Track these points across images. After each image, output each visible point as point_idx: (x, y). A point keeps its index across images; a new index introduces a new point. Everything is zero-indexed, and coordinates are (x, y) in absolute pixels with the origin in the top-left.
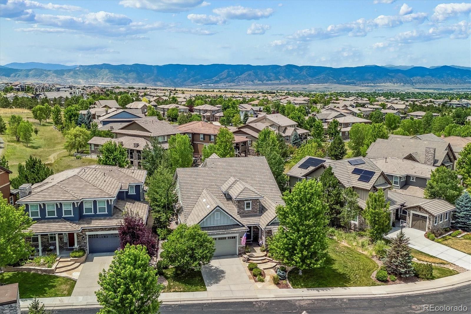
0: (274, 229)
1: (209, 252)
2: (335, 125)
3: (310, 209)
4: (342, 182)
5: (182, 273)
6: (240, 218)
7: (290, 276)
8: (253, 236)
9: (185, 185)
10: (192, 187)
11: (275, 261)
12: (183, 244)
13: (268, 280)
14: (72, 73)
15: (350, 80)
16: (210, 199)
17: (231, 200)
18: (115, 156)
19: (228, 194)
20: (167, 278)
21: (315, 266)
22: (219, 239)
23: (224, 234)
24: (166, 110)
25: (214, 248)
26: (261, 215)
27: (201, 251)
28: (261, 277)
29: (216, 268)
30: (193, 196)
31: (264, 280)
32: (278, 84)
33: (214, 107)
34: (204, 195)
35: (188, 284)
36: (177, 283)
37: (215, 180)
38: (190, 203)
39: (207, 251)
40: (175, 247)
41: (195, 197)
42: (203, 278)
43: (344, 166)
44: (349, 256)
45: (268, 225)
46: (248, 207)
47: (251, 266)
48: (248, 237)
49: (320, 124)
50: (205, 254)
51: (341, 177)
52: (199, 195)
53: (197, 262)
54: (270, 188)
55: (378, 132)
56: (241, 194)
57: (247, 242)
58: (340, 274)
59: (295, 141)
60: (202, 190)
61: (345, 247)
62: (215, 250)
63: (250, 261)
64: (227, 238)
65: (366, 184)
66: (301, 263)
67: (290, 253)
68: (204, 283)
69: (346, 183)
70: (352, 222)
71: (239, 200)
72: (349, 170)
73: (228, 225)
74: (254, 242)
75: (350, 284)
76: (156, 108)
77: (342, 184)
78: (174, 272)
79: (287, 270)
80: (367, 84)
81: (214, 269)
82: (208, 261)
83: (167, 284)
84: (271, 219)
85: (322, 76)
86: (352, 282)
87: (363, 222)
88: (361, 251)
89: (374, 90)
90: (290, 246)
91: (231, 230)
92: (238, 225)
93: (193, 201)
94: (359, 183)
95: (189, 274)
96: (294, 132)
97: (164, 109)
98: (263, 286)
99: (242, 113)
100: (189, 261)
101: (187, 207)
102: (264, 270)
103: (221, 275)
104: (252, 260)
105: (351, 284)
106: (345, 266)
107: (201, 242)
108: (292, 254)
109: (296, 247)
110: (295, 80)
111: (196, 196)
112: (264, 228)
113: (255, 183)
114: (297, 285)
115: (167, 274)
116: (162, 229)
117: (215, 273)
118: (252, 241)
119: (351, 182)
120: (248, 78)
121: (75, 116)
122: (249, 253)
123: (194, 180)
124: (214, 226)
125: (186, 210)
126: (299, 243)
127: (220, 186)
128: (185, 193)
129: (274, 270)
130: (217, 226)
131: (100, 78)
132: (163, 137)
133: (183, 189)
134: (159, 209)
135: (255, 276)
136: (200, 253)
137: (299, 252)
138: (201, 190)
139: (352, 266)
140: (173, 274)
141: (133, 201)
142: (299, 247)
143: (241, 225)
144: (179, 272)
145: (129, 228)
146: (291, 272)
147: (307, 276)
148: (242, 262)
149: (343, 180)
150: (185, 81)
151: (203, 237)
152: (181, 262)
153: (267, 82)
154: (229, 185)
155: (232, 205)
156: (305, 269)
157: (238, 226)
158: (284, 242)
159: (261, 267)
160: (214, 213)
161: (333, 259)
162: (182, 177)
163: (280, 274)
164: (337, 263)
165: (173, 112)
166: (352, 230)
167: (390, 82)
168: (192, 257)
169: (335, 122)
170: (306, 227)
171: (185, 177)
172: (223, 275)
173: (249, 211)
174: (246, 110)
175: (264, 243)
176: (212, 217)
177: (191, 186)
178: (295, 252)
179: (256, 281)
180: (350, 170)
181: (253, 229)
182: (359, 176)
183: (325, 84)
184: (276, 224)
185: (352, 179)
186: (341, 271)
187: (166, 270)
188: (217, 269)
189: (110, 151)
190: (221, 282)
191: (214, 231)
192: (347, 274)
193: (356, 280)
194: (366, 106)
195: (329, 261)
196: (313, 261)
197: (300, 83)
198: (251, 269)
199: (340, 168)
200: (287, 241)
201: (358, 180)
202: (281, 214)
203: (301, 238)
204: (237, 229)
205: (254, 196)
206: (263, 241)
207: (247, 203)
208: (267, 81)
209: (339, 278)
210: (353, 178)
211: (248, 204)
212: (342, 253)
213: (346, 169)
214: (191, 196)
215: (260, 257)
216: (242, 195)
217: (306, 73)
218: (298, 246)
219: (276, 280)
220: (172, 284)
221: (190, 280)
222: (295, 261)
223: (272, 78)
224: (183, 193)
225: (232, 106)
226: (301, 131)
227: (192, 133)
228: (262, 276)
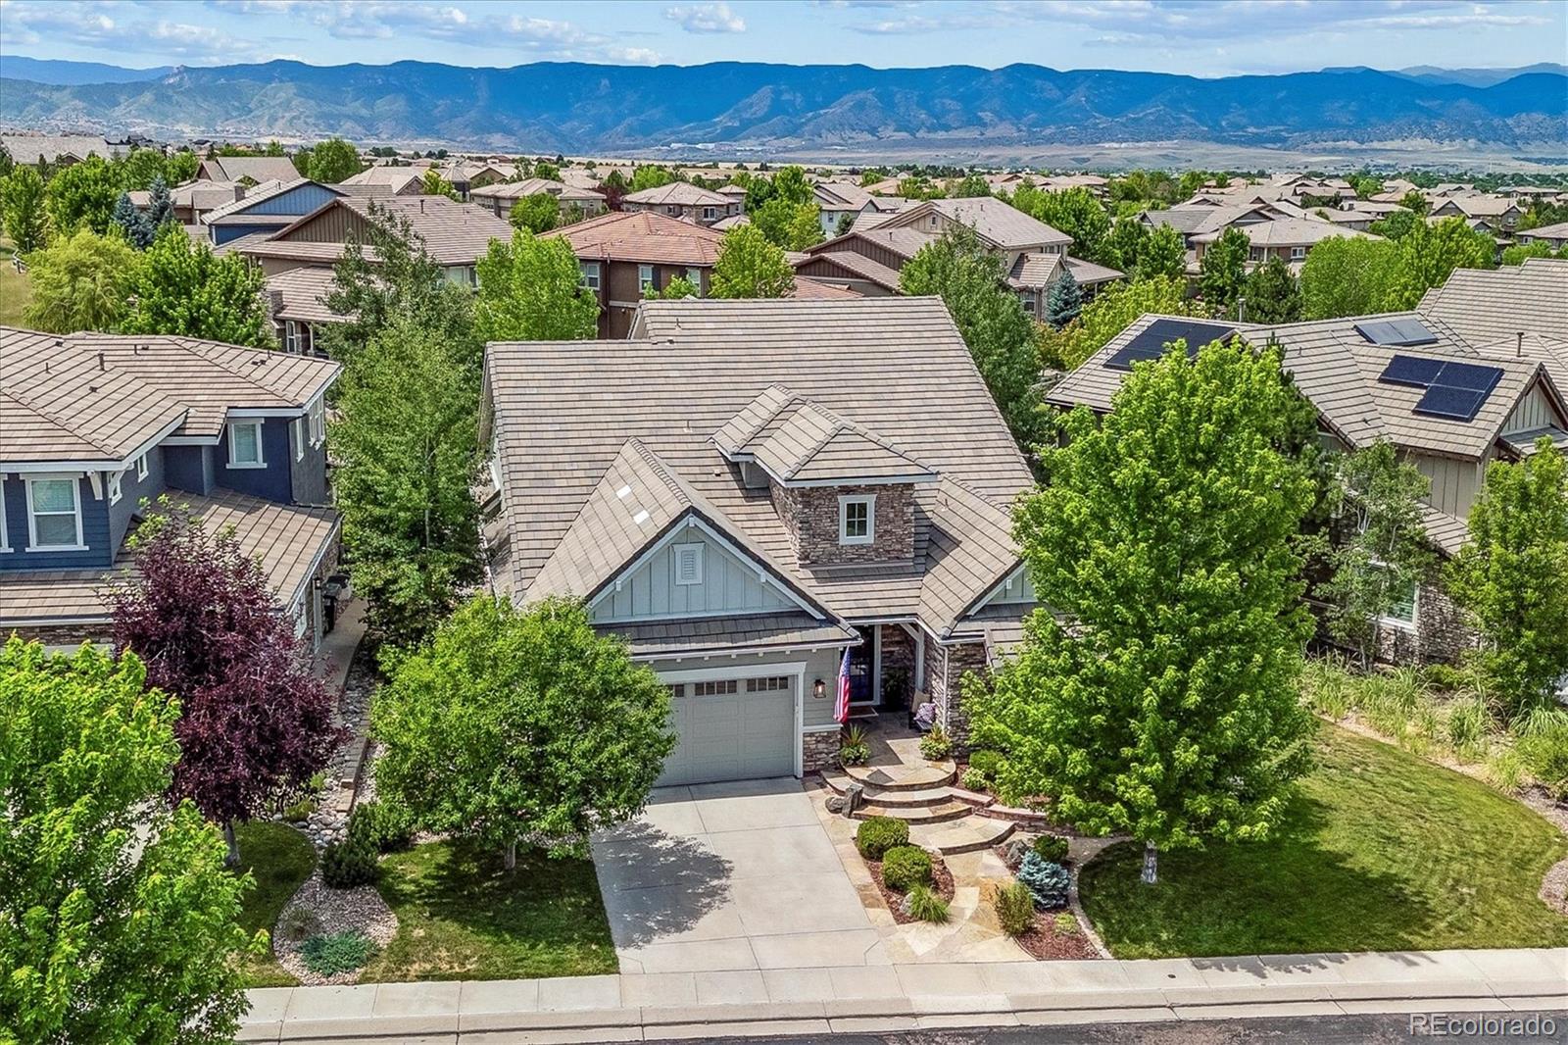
0: (998, 636)
1: (633, 750)
2: (1234, 254)
3: (1213, 505)
4: (1337, 422)
5: (485, 874)
6: (814, 582)
7: (1092, 887)
8: (884, 682)
9: (526, 420)
10: (561, 435)
11: (1006, 809)
12: (483, 707)
13: (968, 913)
14: (147, 97)
15: (1264, 126)
16: (653, 481)
17: (770, 497)
18: (199, 307)
19: (753, 467)
20: (394, 899)
21: (1244, 830)
22: (700, 688)
23: (727, 662)
24: (508, 204)
25: (665, 733)
26: (927, 571)
27: (587, 744)
28: (928, 892)
29: (679, 843)
30: (568, 474)
31: (948, 910)
32: (975, 143)
33: (711, 194)
34: (624, 469)
35: (512, 931)
36: (452, 927)
37: (687, 402)
38: (547, 509)
39: (624, 745)
40: (436, 718)
41: (576, 482)
42: (605, 897)
43: (1340, 348)
44: (1396, 785)
45: (963, 617)
46: (857, 525)
47: (875, 835)
48: (859, 689)
49: (1168, 242)
50: (613, 760)
51: (1331, 396)
52: (601, 473)
53: (563, 808)
54: (973, 445)
55: (1441, 255)
56: (821, 456)
57: (852, 711)
58: (1363, 881)
59: (1062, 310)
60: (616, 449)
61: (1364, 742)
62: (669, 741)
63: (869, 810)
64: (742, 688)
65: (1460, 428)
66: (1160, 814)
67: (1094, 757)
68: (608, 930)
69: (1356, 427)
70: (1388, 622)
71: (808, 485)
72: (1362, 366)
73: (750, 618)
74: (889, 715)
75: (1431, 933)
76: (464, 195)
77: (1337, 432)
78: (440, 867)
79: (1071, 855)
80: (1330, 144)
81: (670, 852)
82: (629, 800)
83: (393, 932)
84: (979, 587)
85: (1150, 111)
86: (1442, 925)
87: (1444, 620)
88: (1450, 763)
89: (1359, 167)
90: (1098, 719)
91: (765, 641)
92: (803, 614)
93: (566, 499)
94: (1423, 425)
95: (524, 879)
96: (1060, 274)
97: (497, 198)
98: (943, 943)
99: (831, 219)
100: (514, 798)
101: (534, 526)
102: (945, 858)
103: (703, 882)
104: (878, 803)
105: (1437, 934)
106: (1389, 838)
107: (590, 695)
108: (1105, 764)
109: (1133, 723)
110: (1045, 125)
111: (581, 474)
112: (942, 632)
113: (895, 418)
114: (1137, 940)
115: (401, 878)
116: (404, 648)
117: (670, 871)
118: (877, 708)
119: (1378, 423)
120: (853, 120)
121: (97, 205)
122: (863, 765)
123: (577, 397)
124: (673, 622)
125: (522, 545)
126: (1149, 699)
127: (709, 431)
128: (525, 459)
129: (1003, 856)
130: (687, 621)
131: (261, 117)
132: (467, 273)
133: (515, 443)
134: (386, 541)
135: (895, 886)
136: (584, 755)
137: (1149, 752)
138: (609, 449)
139: (1423, 838)
140: (434, 878)
141: (253, 502)
142: (1149, 722)
143: (819, 616)
144: (471, 867)
145: (165, 613)
146: (1092, 869)
147: (1184, 888)
148: (825, 815)
149: (1340, 412)
150: (602, 128)
151: (599, 665)
152: (470, 808)
153: (932, 136)
154: (758, 422)
155: (771, 523)
156: (1180, 850)
157: (801, 622)
158: (1065, 693)
159: (931, 839)
160: (670, 547)
161: (1316, 803)
162: (512, 384)
163: (1038, 876)
164: (1339, 819)
165: (536, 210)
166: (1386, 662)
167: (1425, 136)
168: (535, 777)
169: (1232, 240)
170: (1190, 611)
171: (531, 383)
172: (715, 882)
173: (862, 546)
174: (847, 207)
175: (943, 714)
176: (660, 575)
177: (557, 427)
178: (1126, 751)
179: (901, 919)
180: (1371, 368)
181: (883, 644)
182: (1418, 395)
183: (1166, 143)
184: (1006, 613)
185: (1385, 410)
186: (1368, 860)
187: (396, 858)
188: (684, 853)
189: (175, 284)
190: (701, 921)
191: (673, 647)
192: (1406, 881)
193: (1462, 910)
194: (1346, 204)
195: (1302, 814)
196: (1230, 803)
197: (1064, 139)
198: (873, 853)
199: (1320, 358)
200: (1078, 691)
201: (1415, 412)
202: (1044, 542)
203: (1158, 671)
204: (795, 636)
205: (886, 468)
206: (935, 705)
207: (851, 507)
208: (932, 129)
209: (1366, 899)
210: (1387, 402)
211: (857, 512)
212: (1357, 770)
213: (1348, 362)
214: (556, 474)
215: (922, 787)
216: (826, 464)
217: (1087, 98)
218: (1143, 720)
219: (1014, 909)
220: (420, 933)
221: (526, 908)
222: (1126, 804)
223: (950, 118)
224: (512, 459)
225: (788, 189)
226: (1085, 272)
227: (603, 262)
228: (936, 889)
